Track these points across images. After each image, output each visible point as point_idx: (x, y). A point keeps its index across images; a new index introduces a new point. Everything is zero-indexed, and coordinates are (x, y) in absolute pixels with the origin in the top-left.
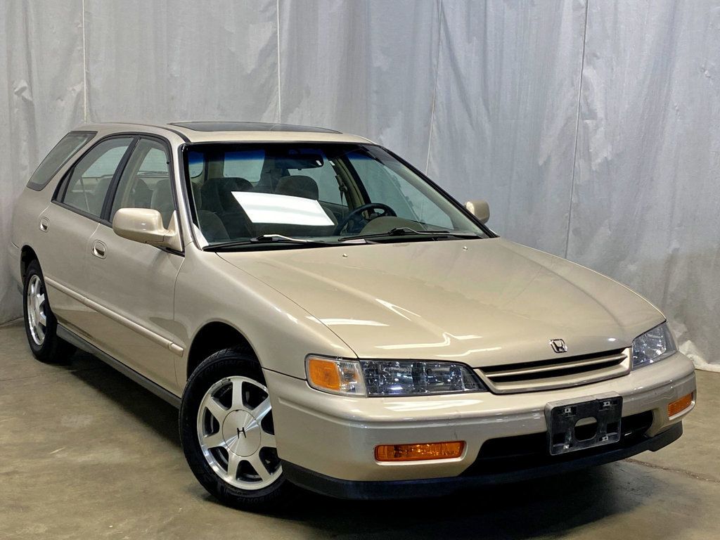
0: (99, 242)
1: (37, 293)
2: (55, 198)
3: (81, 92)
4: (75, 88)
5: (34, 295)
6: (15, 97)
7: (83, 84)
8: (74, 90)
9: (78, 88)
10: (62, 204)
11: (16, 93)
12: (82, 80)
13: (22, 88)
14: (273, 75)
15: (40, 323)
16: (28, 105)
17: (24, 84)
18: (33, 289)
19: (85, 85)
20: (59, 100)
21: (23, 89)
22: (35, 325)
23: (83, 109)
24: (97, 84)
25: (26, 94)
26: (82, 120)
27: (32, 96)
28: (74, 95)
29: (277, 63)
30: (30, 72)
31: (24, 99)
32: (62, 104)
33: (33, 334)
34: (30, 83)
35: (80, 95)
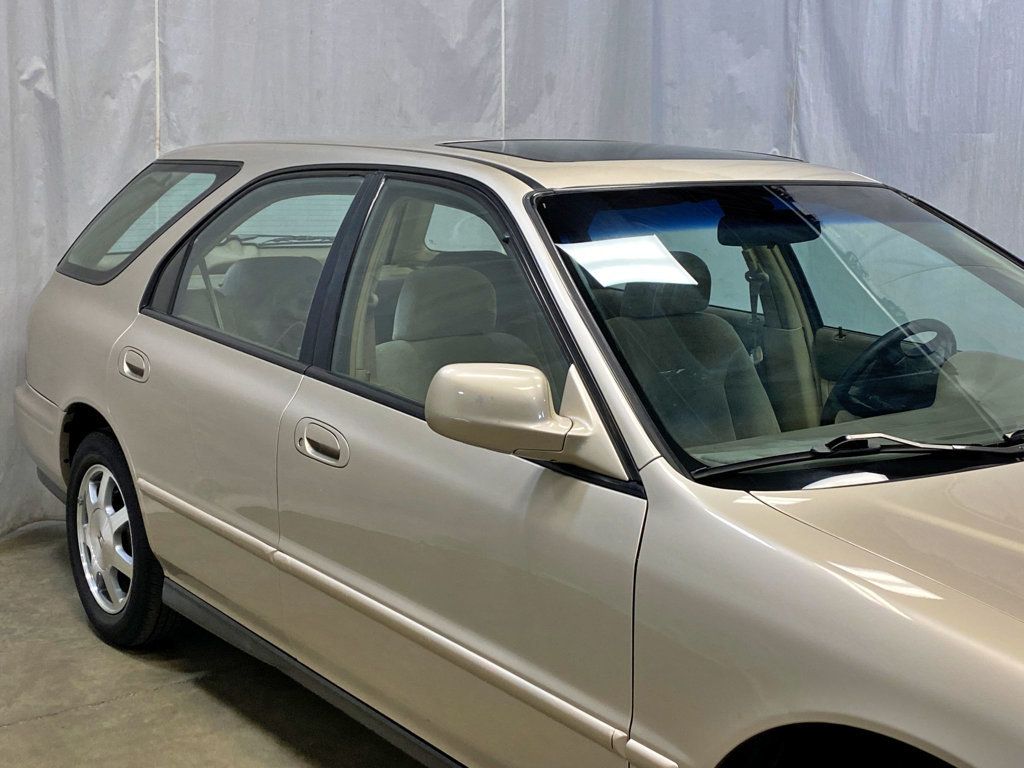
0: (315, 422)
1: (106, 504)
2: (147, 303)
3: (150, 80)
4: (138, 73)
5: (97, 508)
6: (22, 89)
7: (155, 66)
8: (136, 77)
9: (144, 74)
10: (169, 318)
11: (26, 83)
12: (152, 57)
13: (35, 72)
14: (493, 53)
15: (113, 568)
16: (48, 107)
17: (38, 64)
18: (94, 495)
19: (158, 66)
20: (108, 98)
21: (37, 74)
22: (100, 569)
23: (152, 114)
24: (179, 65)
25: (44, 86)
26: (152, 137)
27: (55, 90)
28: (136, 86)
29: (500, 31)
30: (51, 40)
31: (40, 95)
32: (112, 104)
33: (94, 589)
34: (51, 61)
35: (148, 87)
